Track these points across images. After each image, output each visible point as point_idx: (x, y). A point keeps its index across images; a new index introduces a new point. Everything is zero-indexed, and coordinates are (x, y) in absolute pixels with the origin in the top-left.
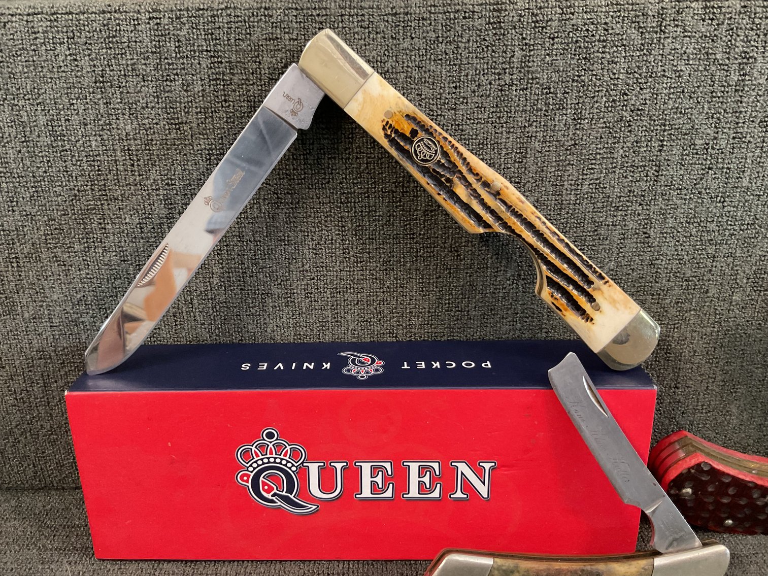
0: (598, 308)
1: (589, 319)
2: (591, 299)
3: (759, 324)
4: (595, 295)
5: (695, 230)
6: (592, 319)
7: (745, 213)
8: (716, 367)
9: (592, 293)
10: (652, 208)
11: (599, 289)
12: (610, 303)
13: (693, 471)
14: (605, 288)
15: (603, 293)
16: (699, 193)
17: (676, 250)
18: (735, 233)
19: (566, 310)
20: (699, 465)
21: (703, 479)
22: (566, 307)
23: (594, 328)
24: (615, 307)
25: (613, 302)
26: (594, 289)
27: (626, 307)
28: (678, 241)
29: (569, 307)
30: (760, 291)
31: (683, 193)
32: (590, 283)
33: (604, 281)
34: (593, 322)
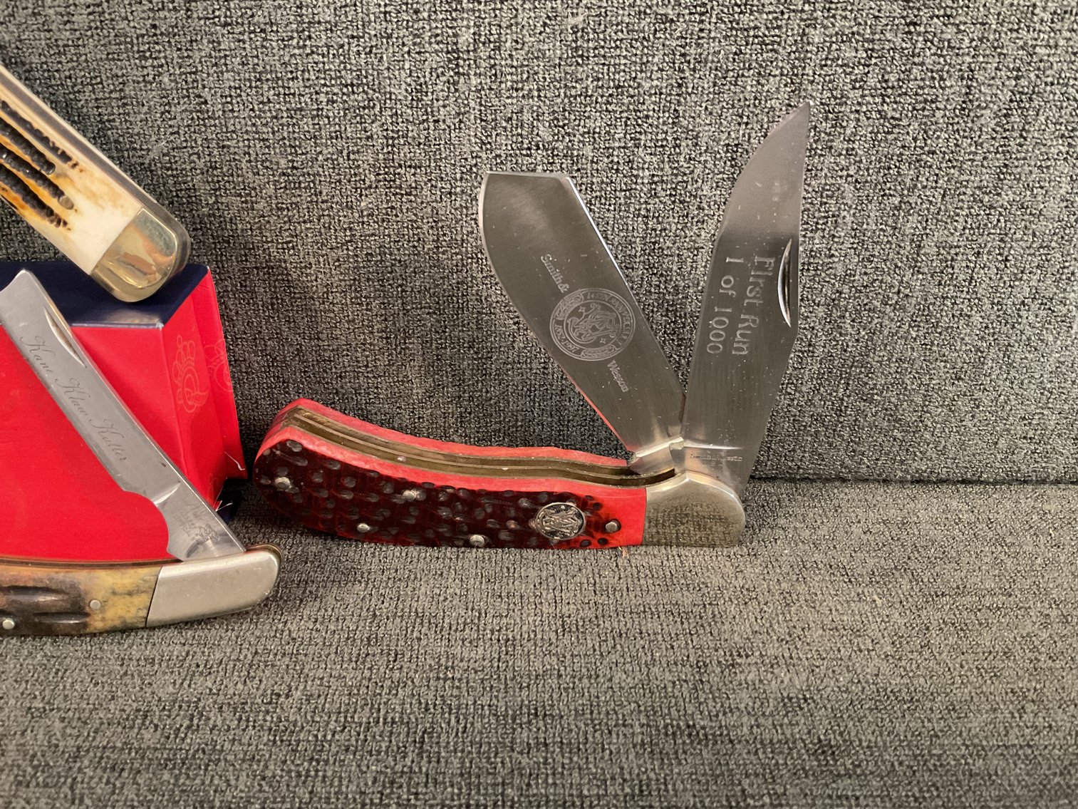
0: (70, 206)
1: (60, 221)
2: (57, 192)
3: (414, 247)
4: (61, 183)
5: (272, 92)
6: (65, 223)
7: (342, 66)
8: (370, 310)
9: (56, 182)
10: (197, 55)
11: (65, 176)
12: (88, 198)
13: (278, 452)
14: (74, 173)
15: (72, 181)
16: (263, 31)
17: (254, 125)
18: (335, 98)
19: (23, 207)
20: (282, 444)
21: (299, 464)
22: (23, 203)
23: (71, 235)
24: (96, 203)
25: (93, 196)
26: (58, 176)
27: (115, 205)
28: (252, 110)
29: (27, 202)
30: (402, 195)
31: (237, 31)
32: (50, 166)
33: (70, 163)
34: (68, 226)
